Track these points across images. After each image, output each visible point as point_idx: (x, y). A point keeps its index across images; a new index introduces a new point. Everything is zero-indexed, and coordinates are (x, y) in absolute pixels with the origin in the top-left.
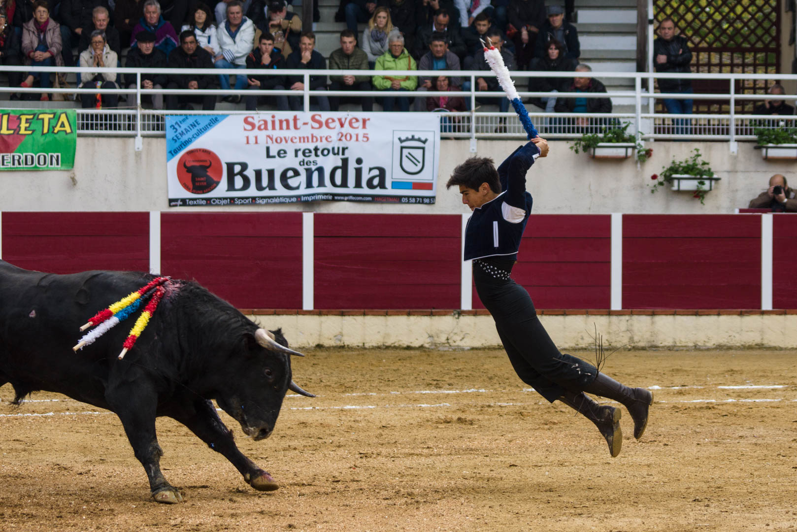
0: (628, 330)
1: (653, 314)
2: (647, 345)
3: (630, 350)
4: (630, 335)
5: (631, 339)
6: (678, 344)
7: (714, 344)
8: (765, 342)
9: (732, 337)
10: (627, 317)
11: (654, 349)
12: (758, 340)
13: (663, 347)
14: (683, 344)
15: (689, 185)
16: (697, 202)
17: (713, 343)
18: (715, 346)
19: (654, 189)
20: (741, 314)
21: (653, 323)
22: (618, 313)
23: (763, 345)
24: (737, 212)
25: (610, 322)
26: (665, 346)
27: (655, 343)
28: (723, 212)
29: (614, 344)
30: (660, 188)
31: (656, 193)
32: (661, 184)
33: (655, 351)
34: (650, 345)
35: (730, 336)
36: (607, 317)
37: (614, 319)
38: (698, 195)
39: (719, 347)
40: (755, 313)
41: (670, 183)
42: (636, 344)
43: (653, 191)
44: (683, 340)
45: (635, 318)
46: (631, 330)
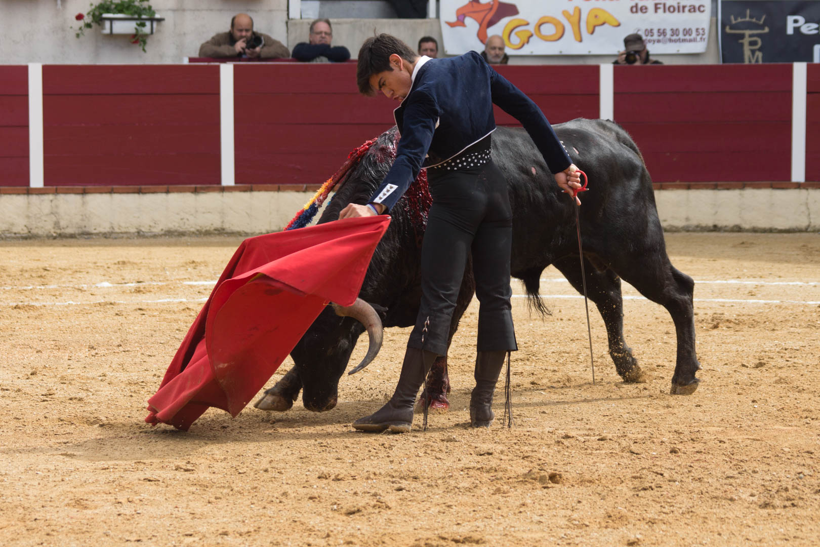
0: (52, 213)
1: (84, 192)
2: (77, 232)
3: (55, 238)
4: (54, 219)
5: (57, 224)
6: (117, 230)
7: (162, 230)
8: (227, 226)
9: (185, 220)
10: (51, 197)
11: (86, 237)
12: (217, 224)
13: (97, 234)
14: (123, 230)
15: (125, 27)
16: (137, 49)
17: (160, 228)
18: (163, 232)
19: (79, 32)
20: (195, 191)
21: (84, 203)
22: (38, 192)
23: (223, 229)
24: (186, 62)
25: (29, 203)
26: (100, 233)
27: (87, 230)
28: (168, 61)
29: (34, 231)
30: (87, 31)
31: (81, 37)
32: (88, 26)
33: (88, 238)
34: (80, 231)
35: (182, 219)
36: (26, 196)
37: (34, 198)
38: (138, 40)
39: (169, 233)
40: (214, 190)
41: (99, 24)
42: (63, 231)
43: (78, 36)
44: (123, 225)
45: (61, 197)
46: (57, 213)
